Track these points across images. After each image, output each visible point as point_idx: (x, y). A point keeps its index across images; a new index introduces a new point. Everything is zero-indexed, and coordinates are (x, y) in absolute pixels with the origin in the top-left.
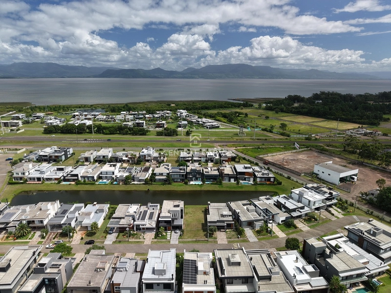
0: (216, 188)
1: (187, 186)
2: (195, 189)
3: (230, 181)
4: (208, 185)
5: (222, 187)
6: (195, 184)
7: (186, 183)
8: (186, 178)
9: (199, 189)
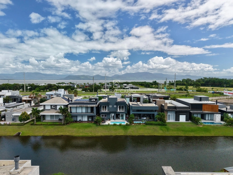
0: (156, 131)
1: (99, 128)
2: (113, 133)
3: (177, 119)
4: (140, 126)
5: (168, 129)
6: (115, 125)
7: (97, 123)
8: (98, 113)
9: (121, 133)
